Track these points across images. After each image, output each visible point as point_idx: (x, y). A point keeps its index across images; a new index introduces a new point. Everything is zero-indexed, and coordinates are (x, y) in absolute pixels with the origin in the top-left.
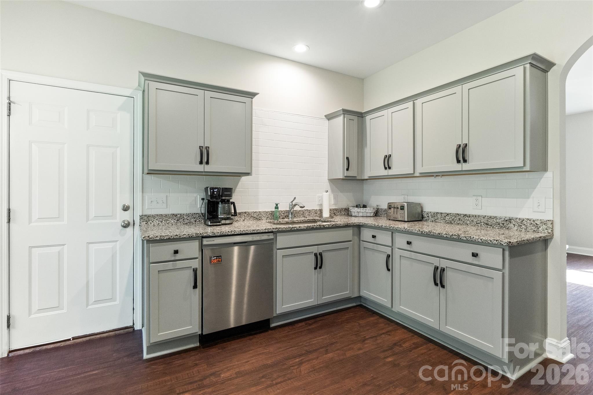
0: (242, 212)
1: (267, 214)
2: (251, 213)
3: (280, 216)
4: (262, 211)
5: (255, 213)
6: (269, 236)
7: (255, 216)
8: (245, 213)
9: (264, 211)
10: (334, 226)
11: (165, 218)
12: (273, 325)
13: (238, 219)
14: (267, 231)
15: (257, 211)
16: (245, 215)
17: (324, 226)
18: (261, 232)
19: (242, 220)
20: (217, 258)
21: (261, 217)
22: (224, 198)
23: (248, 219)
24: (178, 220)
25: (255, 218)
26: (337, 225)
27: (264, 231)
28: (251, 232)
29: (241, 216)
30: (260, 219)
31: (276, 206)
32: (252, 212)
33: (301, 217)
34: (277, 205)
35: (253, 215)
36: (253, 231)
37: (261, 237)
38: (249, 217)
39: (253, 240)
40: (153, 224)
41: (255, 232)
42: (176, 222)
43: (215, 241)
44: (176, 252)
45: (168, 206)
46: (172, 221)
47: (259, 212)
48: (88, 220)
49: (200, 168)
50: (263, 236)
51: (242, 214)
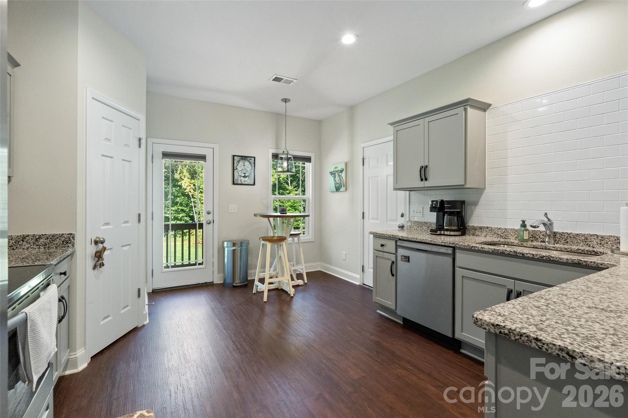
0: (484, 227)
1: (516, 233)
2: (495, 230)
3: (538, 238)
4: (509, 228)
5: (499, 230)
6: (447, 250)
7: (500, 233)
8: (487, 228)
9: (512, 228)
10: (544, 258)
11: (421, 225)
12: (463, 351)
13: (479, 234)
14: (443, 244)
15: (502, 227)
16: (487, 230)
17: (523, 254)
18: (438, 244)
19: (484, 236)
20: (405, 258)
21: (507, 235)
22: (453, 210)
23: (491, 235)
24: (428, 228)
25: (499, 236)
26: (552, 259)
27: (441, 244)
28: (429, 242)
29: (482, 231)
30: (506, 237)
31: (522, 223)
32: (495, 228)
33: (581, 245)
34: (524, 222)
35: (497, 232)
36: (431, 242)
37: (439, 249)
38: (492, 233)
39: (431, 250)
40: (413, 228)
41: (433, 243)
42: (427, 228)
43: (405, 244)
44: (382, 245)
45: (424, 216)
46: (425, 228)
47: (505, 229)
48: (387, 221)
49: (422, 184)
50: (441, 248)
51: (484, 229)
